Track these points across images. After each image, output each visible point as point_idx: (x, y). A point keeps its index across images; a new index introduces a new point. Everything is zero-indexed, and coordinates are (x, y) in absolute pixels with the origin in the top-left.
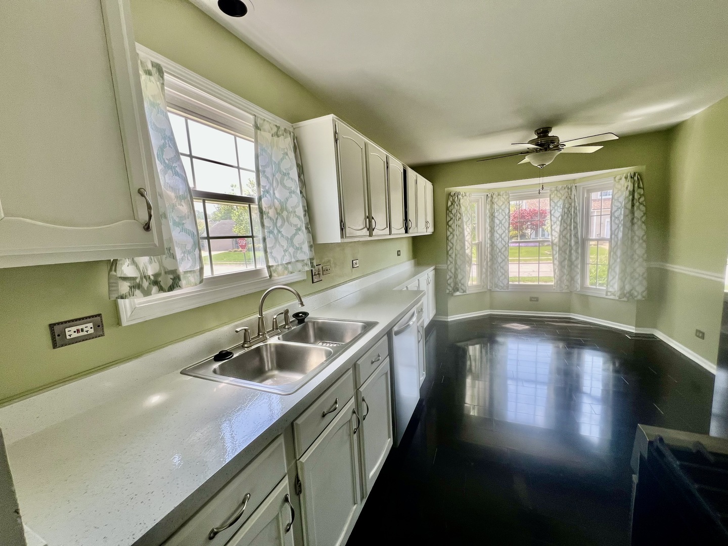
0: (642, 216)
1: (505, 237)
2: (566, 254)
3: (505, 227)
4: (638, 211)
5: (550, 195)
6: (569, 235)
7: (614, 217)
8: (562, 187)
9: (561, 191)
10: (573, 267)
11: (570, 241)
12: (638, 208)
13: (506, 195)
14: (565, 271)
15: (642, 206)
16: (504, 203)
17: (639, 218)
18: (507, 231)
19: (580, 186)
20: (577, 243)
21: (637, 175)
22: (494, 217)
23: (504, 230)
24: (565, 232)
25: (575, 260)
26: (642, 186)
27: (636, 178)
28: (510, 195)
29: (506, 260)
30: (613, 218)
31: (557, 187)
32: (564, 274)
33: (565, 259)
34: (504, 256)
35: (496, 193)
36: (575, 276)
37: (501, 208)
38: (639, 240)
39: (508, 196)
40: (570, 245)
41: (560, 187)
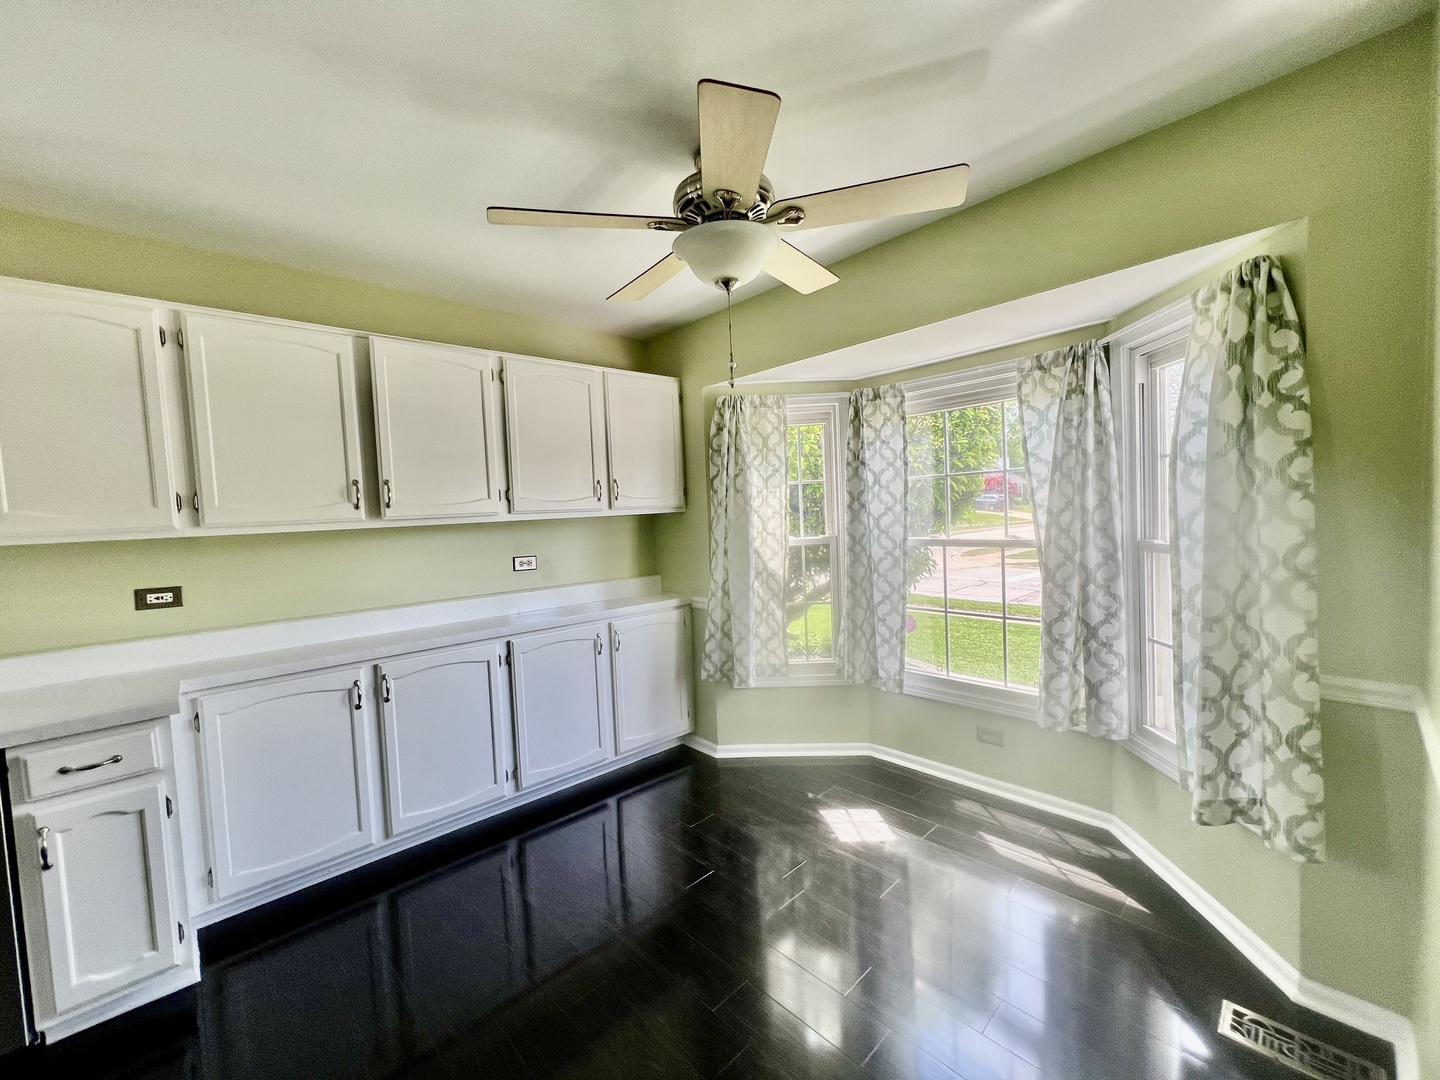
0: (1291, 458)
1: (892, 525)
2: (1068, 596)
3: (892, 495)
4: (1269, 431)
5: (1020, 386)
6: (1078, 525)
7: (1184, 461)
8: (1057, 356)
9: (1056, 371)
10: (1093, 645)
11: (1083, 548)
12: (1272, 418)
13: (895, 396)
14: (1066, 659)
15: (1289, 407)
16: (887, 419)
17: (1273, 464)
18: (898, 508)
19: (1118, 343)
20: (1110, 557)
21: (1264, 267)
22: (863, 463)
23: (891, 502)
24: (1066, 518)
25: (1103, 623)
26: (1291, 314)
27: (1261, 285)
28: (906, 395)
29: (896, 597)
30: (1180, 465)
31: (1038, 358)
32: (1061, 669)
33: (1063, 614)
34: (889, 583)
35: (869, 392)
36: (1102, 683)
37: (879, 437)
38: (1274, 565)
39: (899, 399)
40: (1083, 566)
41: (1051, 354)
